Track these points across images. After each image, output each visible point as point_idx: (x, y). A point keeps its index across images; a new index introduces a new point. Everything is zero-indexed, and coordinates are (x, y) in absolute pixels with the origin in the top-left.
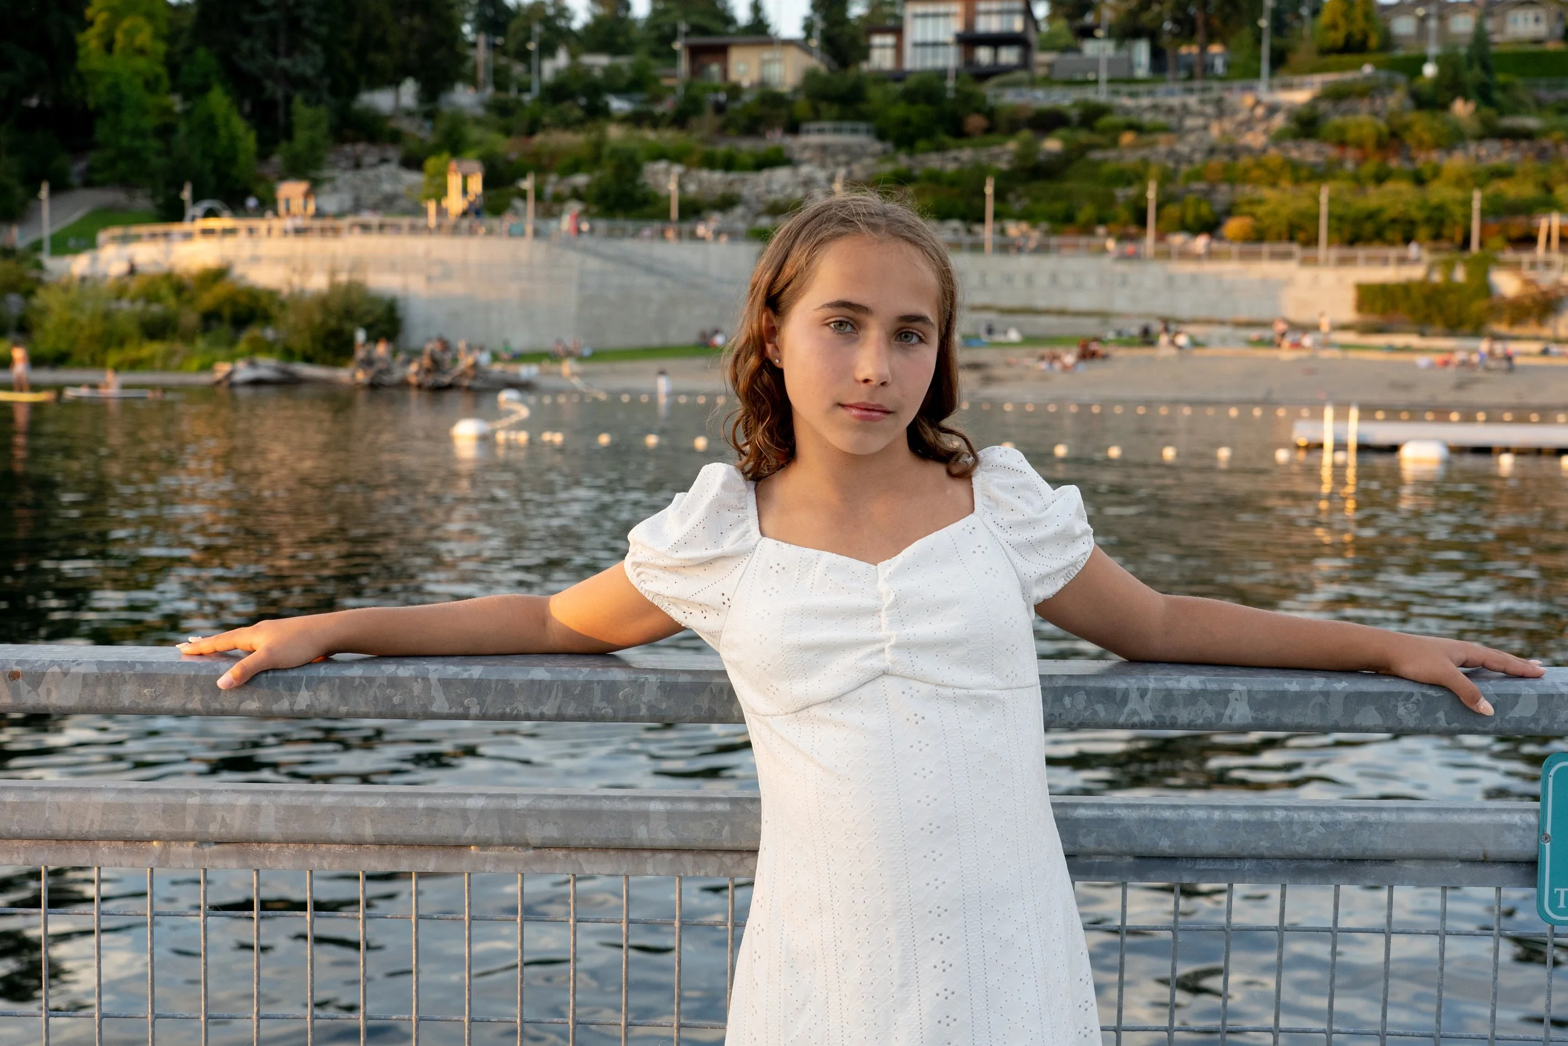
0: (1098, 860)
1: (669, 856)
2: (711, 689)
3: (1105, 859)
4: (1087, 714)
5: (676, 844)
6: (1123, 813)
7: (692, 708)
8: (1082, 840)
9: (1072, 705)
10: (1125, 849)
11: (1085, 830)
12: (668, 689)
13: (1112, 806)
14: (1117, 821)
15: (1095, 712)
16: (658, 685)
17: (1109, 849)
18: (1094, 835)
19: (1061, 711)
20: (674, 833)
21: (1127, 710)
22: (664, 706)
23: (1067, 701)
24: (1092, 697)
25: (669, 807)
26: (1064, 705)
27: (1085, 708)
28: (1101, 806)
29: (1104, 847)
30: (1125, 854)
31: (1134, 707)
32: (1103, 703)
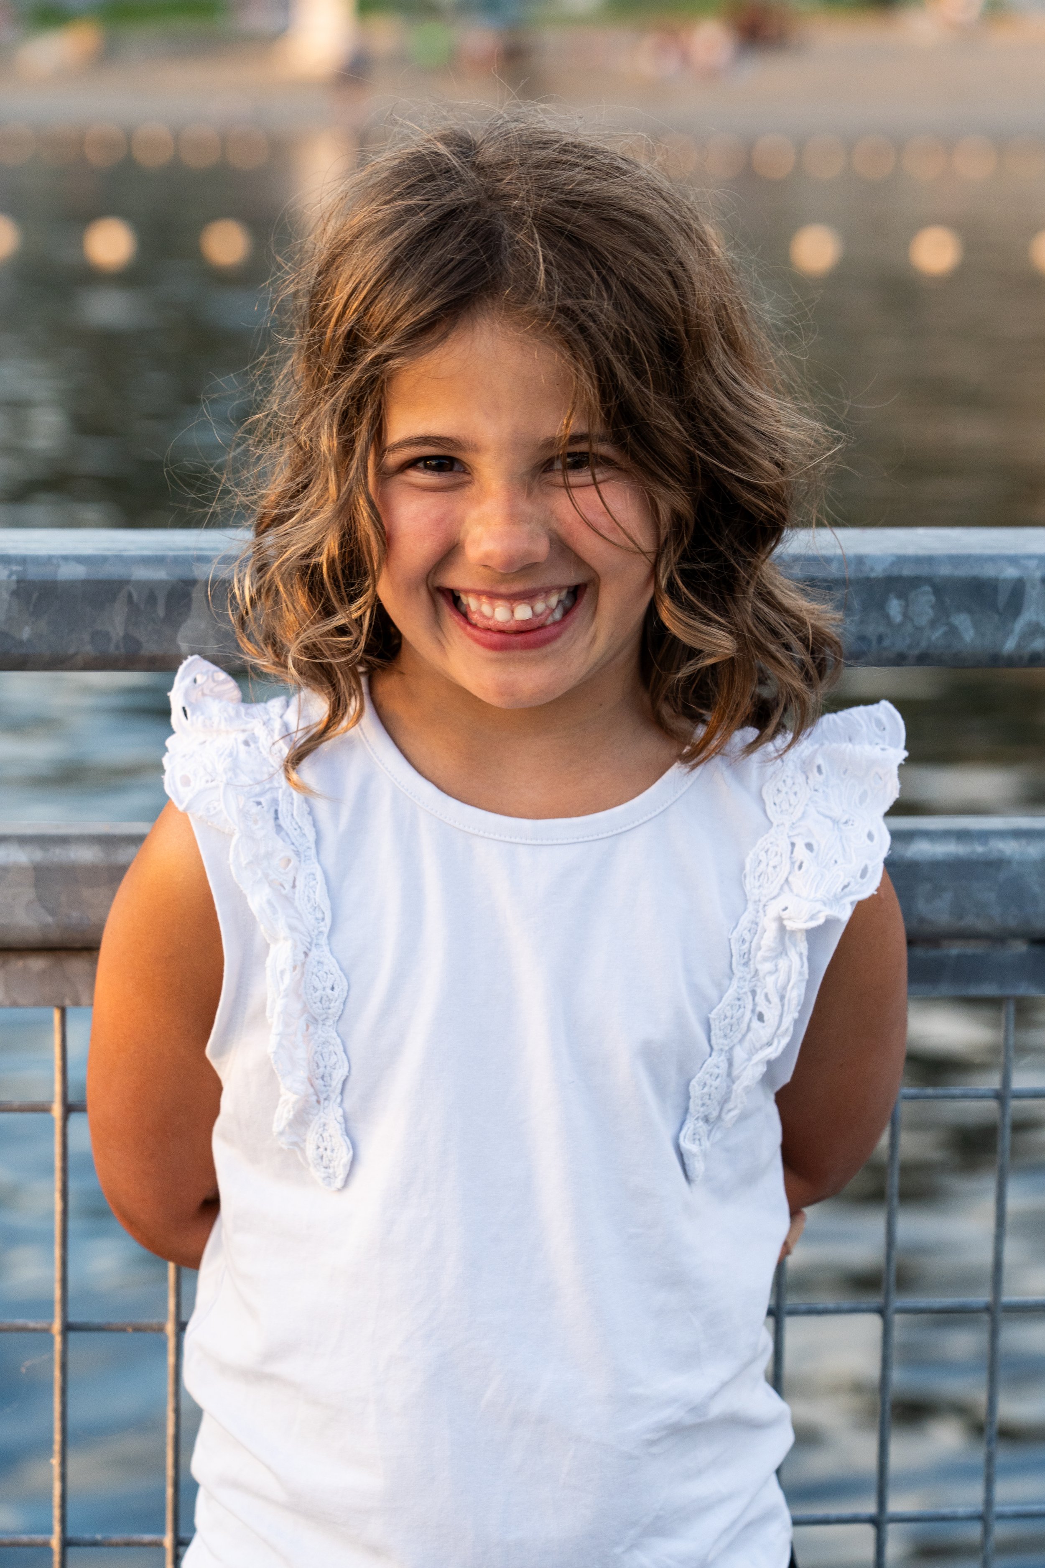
0: (954, 950)
1: (37, 964)
2: (130, 596)
3: (972, 949)
4: (937, 635)
5: (55, 936)
6: (1009, 848)
7: (86, 637)
8: (922, 907)
9: (905, 615)
10: (1012, 923)
11: (928, 886)
12: (35, 595)
13: (984, 836)
14: (996, 864)
15: (953, 631)
16: (14, 586)
17: (981, 925)
18: (948, 896)
19: (881, 629)
20: (52, 912)
21: (1020, 625)
22: (26, 633)
23: (895, 607)
24: (947, 600)
25: (37, 855)
26: (887, 617)
27: (933, 624)
28: (962, 835)
29: (972, 921)
30: (1015, 935)
31: (1034, 618)
32: (970, 611)
